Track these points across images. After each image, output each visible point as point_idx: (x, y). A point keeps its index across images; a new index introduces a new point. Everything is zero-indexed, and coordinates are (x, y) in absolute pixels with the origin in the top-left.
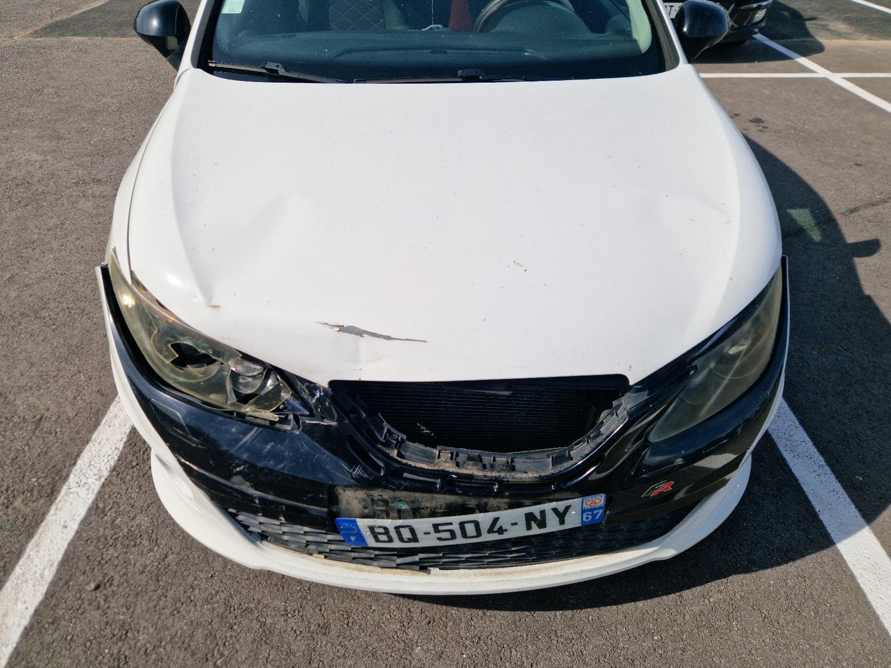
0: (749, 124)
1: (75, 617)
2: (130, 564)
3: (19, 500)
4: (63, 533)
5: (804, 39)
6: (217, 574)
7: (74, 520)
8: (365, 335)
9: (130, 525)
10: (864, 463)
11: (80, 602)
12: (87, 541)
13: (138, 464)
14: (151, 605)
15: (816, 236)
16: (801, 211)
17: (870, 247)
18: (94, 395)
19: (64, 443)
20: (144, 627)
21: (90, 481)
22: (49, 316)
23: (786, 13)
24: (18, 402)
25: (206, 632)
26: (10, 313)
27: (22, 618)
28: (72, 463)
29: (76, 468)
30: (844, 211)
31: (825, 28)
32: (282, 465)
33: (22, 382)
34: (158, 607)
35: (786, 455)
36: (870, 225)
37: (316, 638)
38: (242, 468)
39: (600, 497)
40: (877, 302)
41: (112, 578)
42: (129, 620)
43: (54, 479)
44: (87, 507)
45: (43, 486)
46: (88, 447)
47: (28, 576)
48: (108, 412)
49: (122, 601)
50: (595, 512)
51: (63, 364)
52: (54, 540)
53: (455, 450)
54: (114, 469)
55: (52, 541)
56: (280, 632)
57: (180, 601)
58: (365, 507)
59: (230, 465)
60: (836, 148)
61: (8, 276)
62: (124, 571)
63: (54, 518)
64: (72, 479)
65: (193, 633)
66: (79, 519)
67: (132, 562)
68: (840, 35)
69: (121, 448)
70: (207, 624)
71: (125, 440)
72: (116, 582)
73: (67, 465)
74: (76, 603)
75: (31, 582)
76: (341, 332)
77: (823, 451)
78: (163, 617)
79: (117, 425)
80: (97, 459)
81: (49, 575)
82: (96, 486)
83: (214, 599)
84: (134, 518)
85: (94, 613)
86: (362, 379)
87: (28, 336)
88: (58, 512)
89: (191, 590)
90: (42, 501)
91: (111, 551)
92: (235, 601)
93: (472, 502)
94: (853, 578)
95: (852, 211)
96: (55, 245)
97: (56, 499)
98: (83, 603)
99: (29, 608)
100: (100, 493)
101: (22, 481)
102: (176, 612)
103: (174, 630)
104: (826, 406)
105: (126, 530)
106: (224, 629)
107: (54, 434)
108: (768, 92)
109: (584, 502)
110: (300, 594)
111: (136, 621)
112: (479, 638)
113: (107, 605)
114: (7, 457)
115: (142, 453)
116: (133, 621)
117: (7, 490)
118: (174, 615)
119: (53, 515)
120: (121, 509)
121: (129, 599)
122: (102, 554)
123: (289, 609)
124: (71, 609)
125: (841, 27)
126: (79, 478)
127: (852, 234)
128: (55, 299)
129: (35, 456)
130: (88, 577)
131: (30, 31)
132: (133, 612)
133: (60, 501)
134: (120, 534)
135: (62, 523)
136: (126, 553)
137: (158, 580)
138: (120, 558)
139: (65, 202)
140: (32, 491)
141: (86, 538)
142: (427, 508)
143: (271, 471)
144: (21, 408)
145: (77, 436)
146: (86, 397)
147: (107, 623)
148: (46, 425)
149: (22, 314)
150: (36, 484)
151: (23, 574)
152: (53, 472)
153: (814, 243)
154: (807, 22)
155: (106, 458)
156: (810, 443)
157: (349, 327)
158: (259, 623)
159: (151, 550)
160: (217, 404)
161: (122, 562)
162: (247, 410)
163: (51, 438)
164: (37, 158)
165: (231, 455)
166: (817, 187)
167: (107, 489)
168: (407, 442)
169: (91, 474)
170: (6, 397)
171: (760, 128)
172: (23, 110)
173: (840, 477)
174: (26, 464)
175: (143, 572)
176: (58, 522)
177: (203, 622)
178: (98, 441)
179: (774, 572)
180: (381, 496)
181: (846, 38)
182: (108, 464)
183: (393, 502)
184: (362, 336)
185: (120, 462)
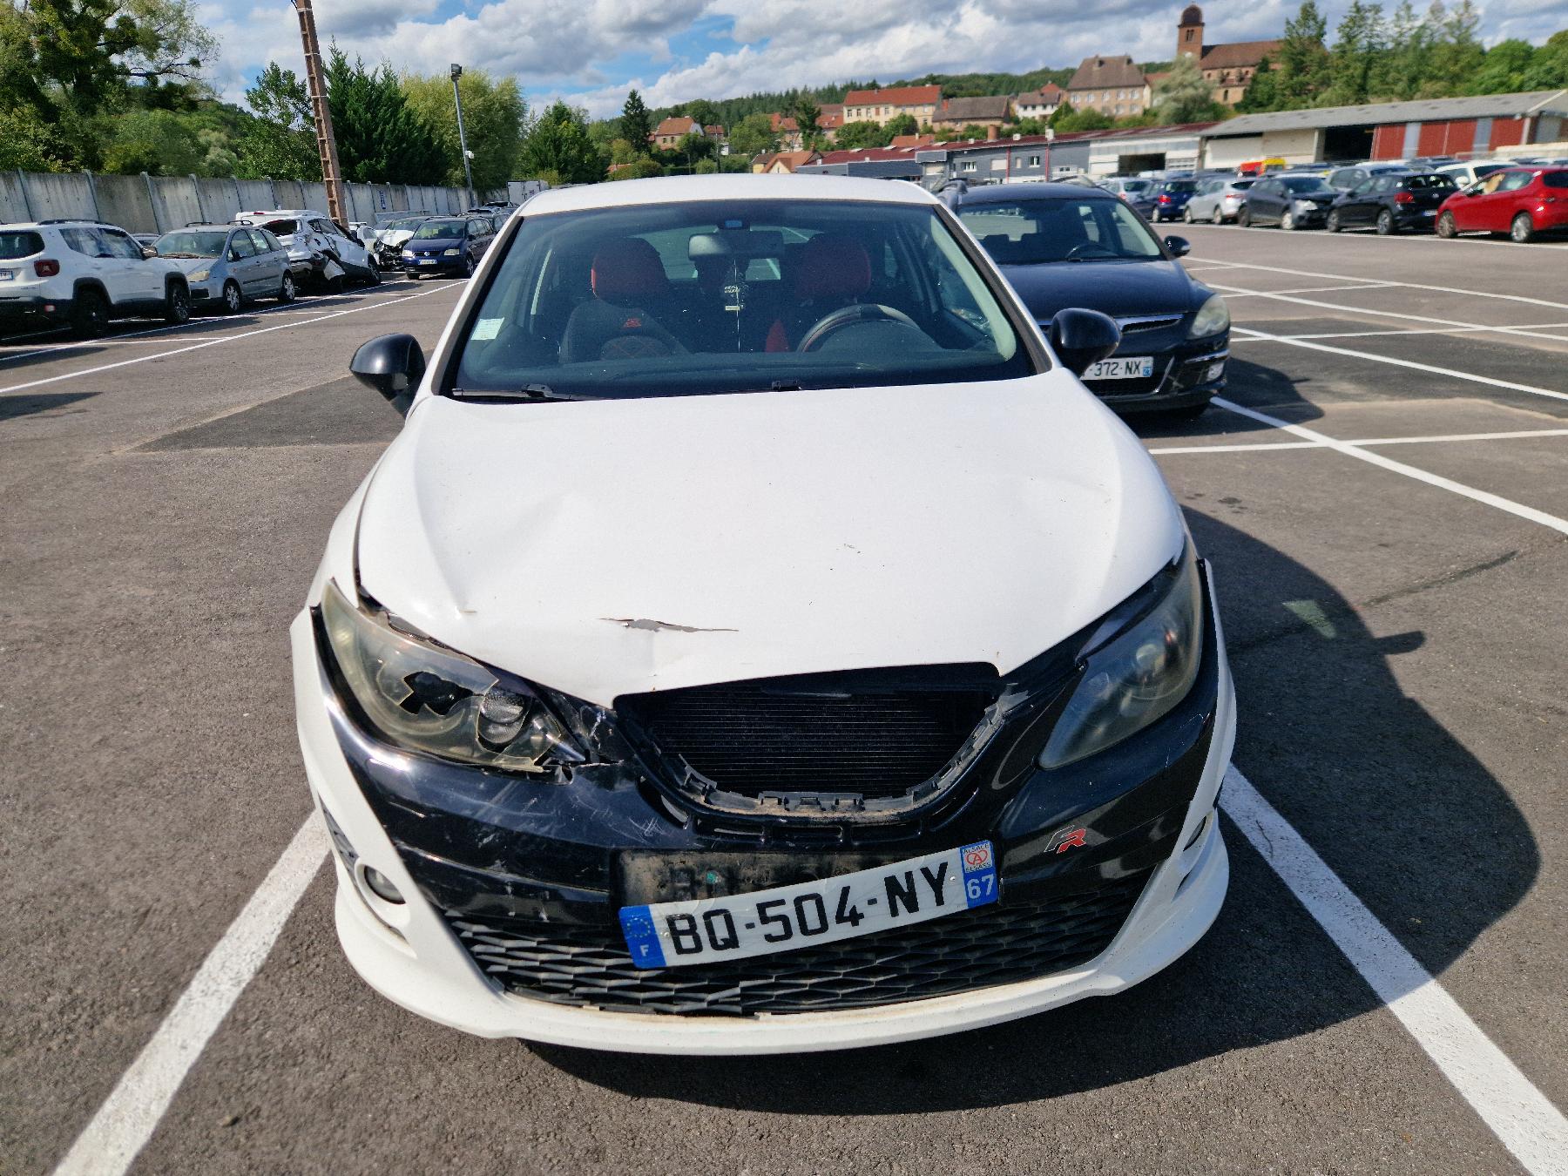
0: (1219, 505)
1: (199, 1162)
2: (287, 1088)
3: (111, 1018)
4: (180, 1055)
5: (1291, 404)
6: (426, 1093)
7: (199, 1038)
8: (661, 629)
9: (287, 1039)
10: (1421, 901)
11: (207, 1141)
12: (220, 1062)
13: (298, 962)
14: (321, 1139)
15: (1328, 631)
16: (1304, 603)
17: (1410, 642)
18: (231, 878)
19: (183, 941)
20: (311, 1169)
21: (222, 988)
22: (161, 783)
23: (1264, 376)
24: (111, 893)
25: (408, 1169)
26: (101, 784)
27: (114, 1167)
28: (196, 964)
29: (200, 971)
30: (1367, 600)
31: (1323, 390)
32: (547, 828)
33: (118, 868)
34: (331, 1142)
35: (1301, 897)
36: (1407, 615)
37: (583, 1166)
38: (491, 837)
39: (984, 846)
40: (1425, 705)
41: (259, 1109)
42: (286, 1161)
43: (166, 988)
44: (219, 1020)
45: (149, 998)
46: (220, 944)
47: (125, 1113)
48: (253, 898)
49: (274, 1137)
50: (984, 879)
51: (183, 843)
52: (166, 1065)
53: (783, 795)
54: (261, 970)
55: (162, 1067)
56: (527, 1163)
57: (366, 1131)
58: (662, 885)
59: (475, 835)
60: (1349, 528)
61: (98, 737)
62: (277, 1098)
63: (167, 1036)
64: (196, 986)
65: (388, 1170)
66: (205, 1037)
67: (291, 1086)
68: (1344, 397)
69: (272, 943)
70: (410, 1158)
71: (279, 931)
72: (264, 1113)
73: (188, 967)
74: (201, 1144)
75: (129, 1120)
76: (630, 628)
77: (1356, 891)
78: (340, 1154)
79: (267, 914)
80: (234, 959)
81: (158, 1110)
82: (234, 994)
83: (421, 1126)
84: (293, 1030)
85: (230, 1154)
86: (658, 689)
87: (128, 810)
88: (173, 1029)
89: (385, 1116)
90: (147, 1017)
91: (256, 1073)
92: (454, 1127)
93: (811, 864)
94: (1415, 1044)
95: (1379, 601)
96: (172, 696)
97: (169, 1012)
98: (213, 1143)
99: (126, 1155)
100: (238, 1001)
101: (115, 993)
102: (360, 1147)
103: (358, 1169)
104: (1357, 835)
105: (280, 1046)
106: (437, 1164)
107: (167, 930)
108: (1243, 467)
109: (965, 855)
110: (557, 1112)
111: (297, 1161)
112: (841, 1153)
113: (250, 1144)
114: (93, 962)
115: (305, 947)
116: (292, 1161)
117: (92, 1006)
118: (357, 1151)
119: (165, 1032)
120: (273, 1019)
121: (285, 1134)
122: (243, 1079)
123: (539, 1132)
124: (192, 1152)
125: (1347, 387)
126: (206, 984)
127: (1379, 626)
128: (172, 763)
129: (136, 959)
130: (220, 1108)
131: (137, 444)
132: (293, 1150)
133: (176, 1016)
134: (272, 1051)
135: (179, 1043)
136: (281, 1075)
137: (331, 1108)
138: (271, 1081)
139: (189, 643)
140: (132, 1004)
141: (218, 1060)
142: (749, 879)
143: (532, 837)
144: (116, 901)
145: (203, 931)
146: (219, 881)
147: (250, 1167)
148: (155, 920)
149: (119, 784)
150: (138, 995)
151: (117, 1111)
152: (165, 979)
153: (1328, 641)
154: (1295, 385)
155: (248, 956)
156: (1338, 882)
157: (640, 621)
158: (493, 1153)
159: (320, 1069)
160: (461, 758)
161: (274, 1086)
162: (501, 762)
163: (162, 935)
164: (146, 593)
165: (476, 822)
166: (1324, 573)
167: (251, 997)
168: (719, 792)
169: (226, 978)
170: (93, 888)
171: (1236, 509)
172: (126, 538)
173: (1386, 920)
174: (123, 971)
175: (307, 1098)
176: (173, 1042)
177: (404, 1157)
178: (237, 936)
179: (1294, 1043)
180: (684, 862)
181: (1354, 400)
182: (253, 963)
183: (700, 873)
184: (656, 631)
185: (271, 961)
